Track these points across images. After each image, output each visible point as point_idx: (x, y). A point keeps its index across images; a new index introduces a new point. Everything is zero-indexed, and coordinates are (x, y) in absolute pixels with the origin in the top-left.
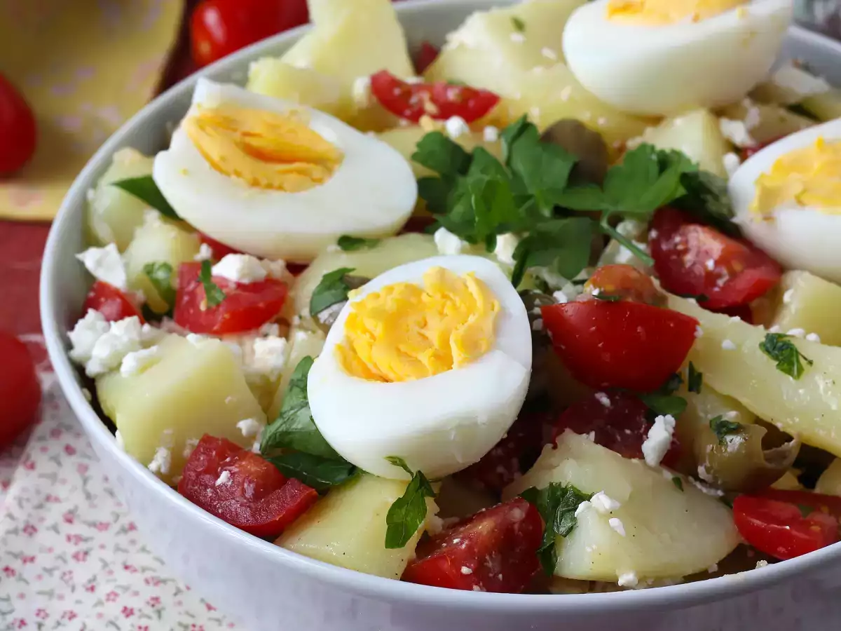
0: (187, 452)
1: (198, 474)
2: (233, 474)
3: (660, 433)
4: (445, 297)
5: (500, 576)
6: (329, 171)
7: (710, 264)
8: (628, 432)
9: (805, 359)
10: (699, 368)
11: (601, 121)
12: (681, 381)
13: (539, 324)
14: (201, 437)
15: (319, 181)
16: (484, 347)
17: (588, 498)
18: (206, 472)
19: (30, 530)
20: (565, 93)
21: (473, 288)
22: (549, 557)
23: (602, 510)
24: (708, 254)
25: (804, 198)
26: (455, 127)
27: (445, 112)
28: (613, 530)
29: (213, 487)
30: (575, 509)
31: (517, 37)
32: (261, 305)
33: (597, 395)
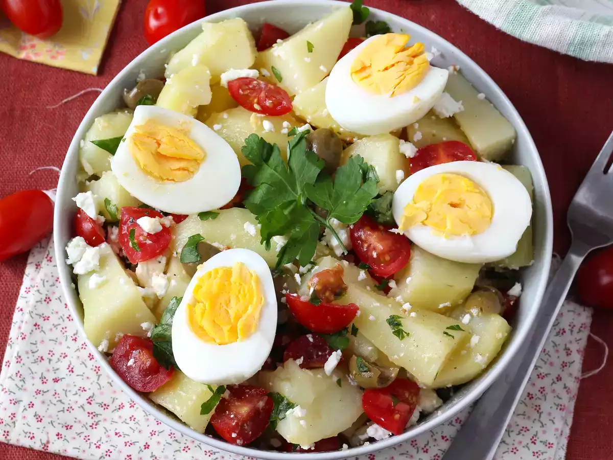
0: (116, 339)
1: (120, 357)
2: (136, 361)
3: (333, 360)
4: (240, 284)
5: (250, 433)
6: (199, 164)
7: (375, 255)
8: (320, 353)
9: (406, 333)
10: (357, 326)
12: (348, 332)
13: (283, 300)
15: (193, 174)
16: (253, 329)
17: (293, 407)
18: (124, 356)
19: (48, 300)
21: (253, 284)
23: (297, 416)
24: (374, 249)
25: (426, 222)
26: (267, 127)
29: (126, 366)
31: (307, 59)
33: (308, 336)
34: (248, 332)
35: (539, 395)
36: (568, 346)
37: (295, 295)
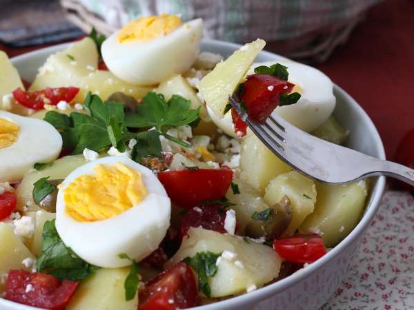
1: (15, 290)
2: (33, 285)
4: (109, 176)
5: (185, 301)
6: (16, 135)
8: (214, 223)
11: (131, 91)
14: (9, 272)
15: (13, 141)
16: (144, 193)
17: (220, 255)
18: (19, 287)
20: (110, 81)
22: (206, 289)
23: (230, 259)
26: (62, 106)
27: (55, 101)
28: (238, 267)
29: (25, 294)
30: (215, 262)
31: (73, 63)
32: (9, 204)
33: (195, 209)
34: (142, 195)
35: (411, 253)
36: (408, 216)
37: (168, 170)
